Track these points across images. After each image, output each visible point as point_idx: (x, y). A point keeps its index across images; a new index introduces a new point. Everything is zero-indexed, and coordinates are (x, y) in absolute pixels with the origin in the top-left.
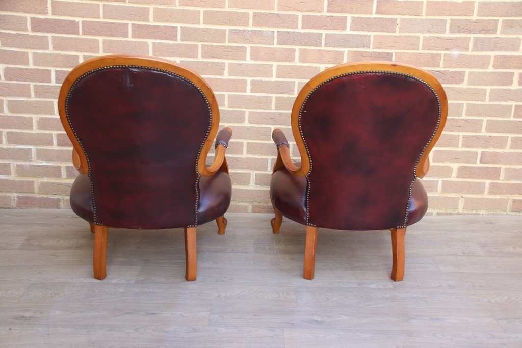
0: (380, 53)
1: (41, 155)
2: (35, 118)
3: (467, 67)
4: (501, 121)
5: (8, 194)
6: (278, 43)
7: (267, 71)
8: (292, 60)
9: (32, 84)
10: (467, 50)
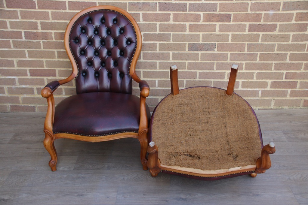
0: (223, 14)
1: (22, 82)
2: (15, 60)
3: (278, 21)
4: (298, 54)
5: (5, 104)
6: (160, 10)
7: (154, 28)
8: (169, 20)
9: (11, 40)
10: (279, 10)
